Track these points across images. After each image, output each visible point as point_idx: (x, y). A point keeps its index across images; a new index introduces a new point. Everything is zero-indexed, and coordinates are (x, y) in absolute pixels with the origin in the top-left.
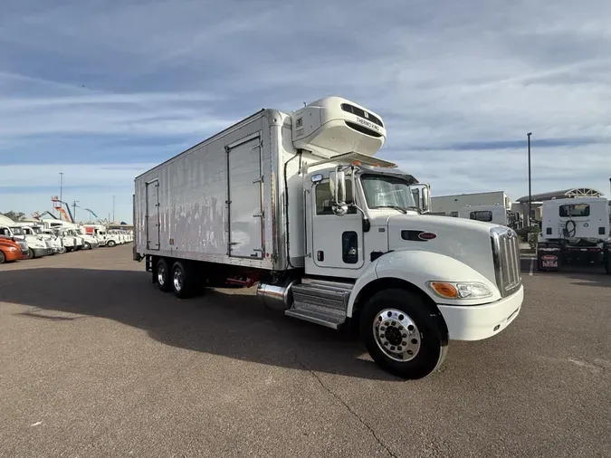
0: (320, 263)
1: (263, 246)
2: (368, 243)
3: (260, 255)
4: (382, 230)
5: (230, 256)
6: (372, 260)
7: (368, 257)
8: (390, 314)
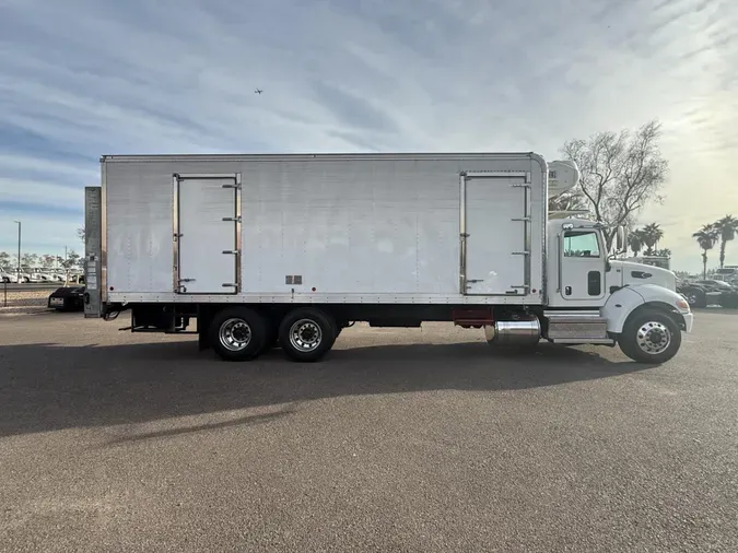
0: (568, 297)
1: (527, 280)
2: (609, 280)
3: (521, 291)
4: (618, 271)
5: (466, 294)
6: (612, 292)
7: (608, 290)
8: (644, 329)
